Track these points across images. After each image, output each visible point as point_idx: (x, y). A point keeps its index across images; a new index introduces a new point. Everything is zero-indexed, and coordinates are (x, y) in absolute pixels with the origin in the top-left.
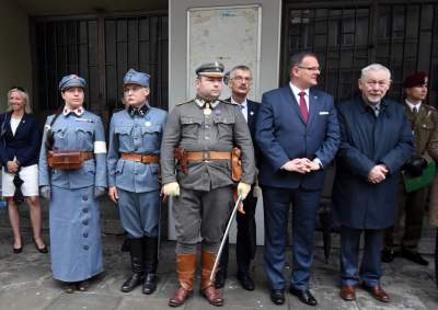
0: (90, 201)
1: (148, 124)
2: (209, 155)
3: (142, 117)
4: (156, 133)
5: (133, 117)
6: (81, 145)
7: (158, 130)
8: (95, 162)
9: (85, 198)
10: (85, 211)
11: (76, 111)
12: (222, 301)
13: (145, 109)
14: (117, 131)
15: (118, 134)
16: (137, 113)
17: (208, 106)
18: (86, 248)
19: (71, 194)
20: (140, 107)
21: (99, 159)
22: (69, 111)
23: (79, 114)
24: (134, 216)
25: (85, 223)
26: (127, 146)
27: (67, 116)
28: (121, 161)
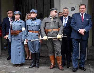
0: (20, 43)
1: (36, 23)
2: (53, 30)
3: (34, 21)
4: (38, 25)
5: (32, 21)
6: (18, 29)
7: (38, 24)
8: (22, 33)
9: (19, 42)
10: (19, 46)
11: (18, 20)
12: (63, 69)
13: (35, 19)
14: (27, 25)
15: (28, 25)
16: (33, 20)
17: (52, 18)
18: (19, 55)
19: (16, 41)
20: (34, 18)
21: (23, 32)
22: (16, 20)
23: (18, 21)
24: (32, 47)
25: (19, 49)
26: (30, 29)
27: (16, 21)
28: (29, 33)
